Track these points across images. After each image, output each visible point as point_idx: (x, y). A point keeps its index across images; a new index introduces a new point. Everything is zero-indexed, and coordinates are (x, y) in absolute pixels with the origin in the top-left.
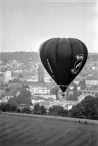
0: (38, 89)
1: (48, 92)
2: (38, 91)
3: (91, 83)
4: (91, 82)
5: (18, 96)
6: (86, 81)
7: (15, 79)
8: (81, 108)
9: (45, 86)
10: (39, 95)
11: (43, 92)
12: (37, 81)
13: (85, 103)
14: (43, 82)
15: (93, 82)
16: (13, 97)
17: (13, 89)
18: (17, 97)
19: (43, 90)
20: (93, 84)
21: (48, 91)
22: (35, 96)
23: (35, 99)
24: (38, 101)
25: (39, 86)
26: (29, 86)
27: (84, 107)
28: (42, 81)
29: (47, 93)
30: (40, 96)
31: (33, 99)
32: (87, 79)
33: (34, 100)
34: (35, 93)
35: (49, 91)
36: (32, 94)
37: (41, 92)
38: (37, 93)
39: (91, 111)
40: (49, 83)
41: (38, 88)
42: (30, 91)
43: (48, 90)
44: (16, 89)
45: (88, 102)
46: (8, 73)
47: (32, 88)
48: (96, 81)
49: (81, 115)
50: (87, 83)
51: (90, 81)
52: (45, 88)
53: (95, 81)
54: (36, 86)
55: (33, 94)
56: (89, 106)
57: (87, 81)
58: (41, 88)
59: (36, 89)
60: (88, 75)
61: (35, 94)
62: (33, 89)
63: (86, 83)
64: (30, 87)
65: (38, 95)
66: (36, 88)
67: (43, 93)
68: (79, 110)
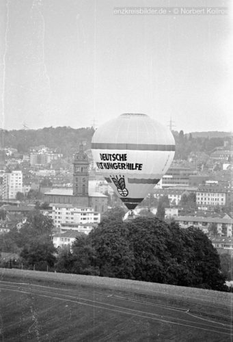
0: (72, 213)
1: (95, 219)
2: (72, 216)
3: (210, 201)
4: (210, 197)
5: (21, 230)
6: (197, 196)
7: (31, 191)
8: (85, 247)
9: (90, 206)
10: (73, 226)
11: (84, 219)
12: (70, 192)
13: (97, 236)
14: (85, 196)
15: (214, 197)
16: (8, 231)
17: (14, 213)
18: (19, 232)
19: (85, 214)
20: (215, 202)
21: (96, 216)
22: (63, 230)
23: (62, 236)
24: (69, 240)
25: (75, 205)
26: (51, 205)
27: (93, 246)
28: (85, 193)
29: (93, 221)
30: (74, 229)
31: (57, 236)
32: (200, 191)
33: (58, 239)
34: (64, 222)
35: (99, 216)
36: (57, 224)
37: (78, 218)
38: (70, 221)
39: (111, 257)
40: (100, 199)
41: (72, 210)
42: (53, 218)
43: (95, 214)
44: (19, 213)
45: (106, 232)
46: (15, 176)
47: (58, 211)
48: (222, 195)
49: (85, 266)
50: (200, 201)
51: (207, 195)
52: (88, 211)
53: (220, 195)
54: (68, 205)
55: (59, 224)
56: (107, 244)
57: (200, 197)
58: (80, 210)
59: (68, 211)
60: (207, 182)
61: (63, 225)
62: (59, 213)
63: (197, 201)
64: (54, 208)
65: (70, 226)
66: (67, 209)
67: (84, 222)
68: (81, 253)
